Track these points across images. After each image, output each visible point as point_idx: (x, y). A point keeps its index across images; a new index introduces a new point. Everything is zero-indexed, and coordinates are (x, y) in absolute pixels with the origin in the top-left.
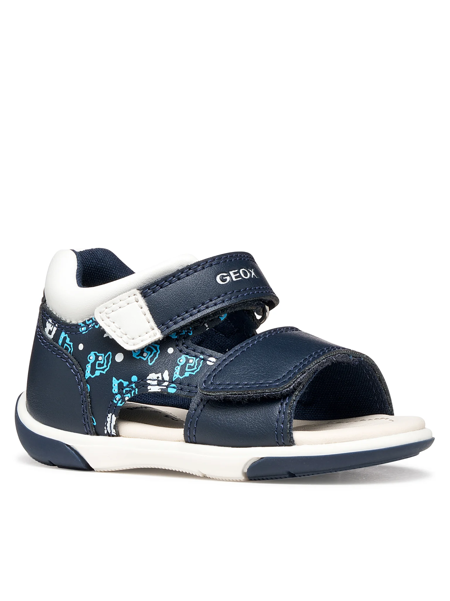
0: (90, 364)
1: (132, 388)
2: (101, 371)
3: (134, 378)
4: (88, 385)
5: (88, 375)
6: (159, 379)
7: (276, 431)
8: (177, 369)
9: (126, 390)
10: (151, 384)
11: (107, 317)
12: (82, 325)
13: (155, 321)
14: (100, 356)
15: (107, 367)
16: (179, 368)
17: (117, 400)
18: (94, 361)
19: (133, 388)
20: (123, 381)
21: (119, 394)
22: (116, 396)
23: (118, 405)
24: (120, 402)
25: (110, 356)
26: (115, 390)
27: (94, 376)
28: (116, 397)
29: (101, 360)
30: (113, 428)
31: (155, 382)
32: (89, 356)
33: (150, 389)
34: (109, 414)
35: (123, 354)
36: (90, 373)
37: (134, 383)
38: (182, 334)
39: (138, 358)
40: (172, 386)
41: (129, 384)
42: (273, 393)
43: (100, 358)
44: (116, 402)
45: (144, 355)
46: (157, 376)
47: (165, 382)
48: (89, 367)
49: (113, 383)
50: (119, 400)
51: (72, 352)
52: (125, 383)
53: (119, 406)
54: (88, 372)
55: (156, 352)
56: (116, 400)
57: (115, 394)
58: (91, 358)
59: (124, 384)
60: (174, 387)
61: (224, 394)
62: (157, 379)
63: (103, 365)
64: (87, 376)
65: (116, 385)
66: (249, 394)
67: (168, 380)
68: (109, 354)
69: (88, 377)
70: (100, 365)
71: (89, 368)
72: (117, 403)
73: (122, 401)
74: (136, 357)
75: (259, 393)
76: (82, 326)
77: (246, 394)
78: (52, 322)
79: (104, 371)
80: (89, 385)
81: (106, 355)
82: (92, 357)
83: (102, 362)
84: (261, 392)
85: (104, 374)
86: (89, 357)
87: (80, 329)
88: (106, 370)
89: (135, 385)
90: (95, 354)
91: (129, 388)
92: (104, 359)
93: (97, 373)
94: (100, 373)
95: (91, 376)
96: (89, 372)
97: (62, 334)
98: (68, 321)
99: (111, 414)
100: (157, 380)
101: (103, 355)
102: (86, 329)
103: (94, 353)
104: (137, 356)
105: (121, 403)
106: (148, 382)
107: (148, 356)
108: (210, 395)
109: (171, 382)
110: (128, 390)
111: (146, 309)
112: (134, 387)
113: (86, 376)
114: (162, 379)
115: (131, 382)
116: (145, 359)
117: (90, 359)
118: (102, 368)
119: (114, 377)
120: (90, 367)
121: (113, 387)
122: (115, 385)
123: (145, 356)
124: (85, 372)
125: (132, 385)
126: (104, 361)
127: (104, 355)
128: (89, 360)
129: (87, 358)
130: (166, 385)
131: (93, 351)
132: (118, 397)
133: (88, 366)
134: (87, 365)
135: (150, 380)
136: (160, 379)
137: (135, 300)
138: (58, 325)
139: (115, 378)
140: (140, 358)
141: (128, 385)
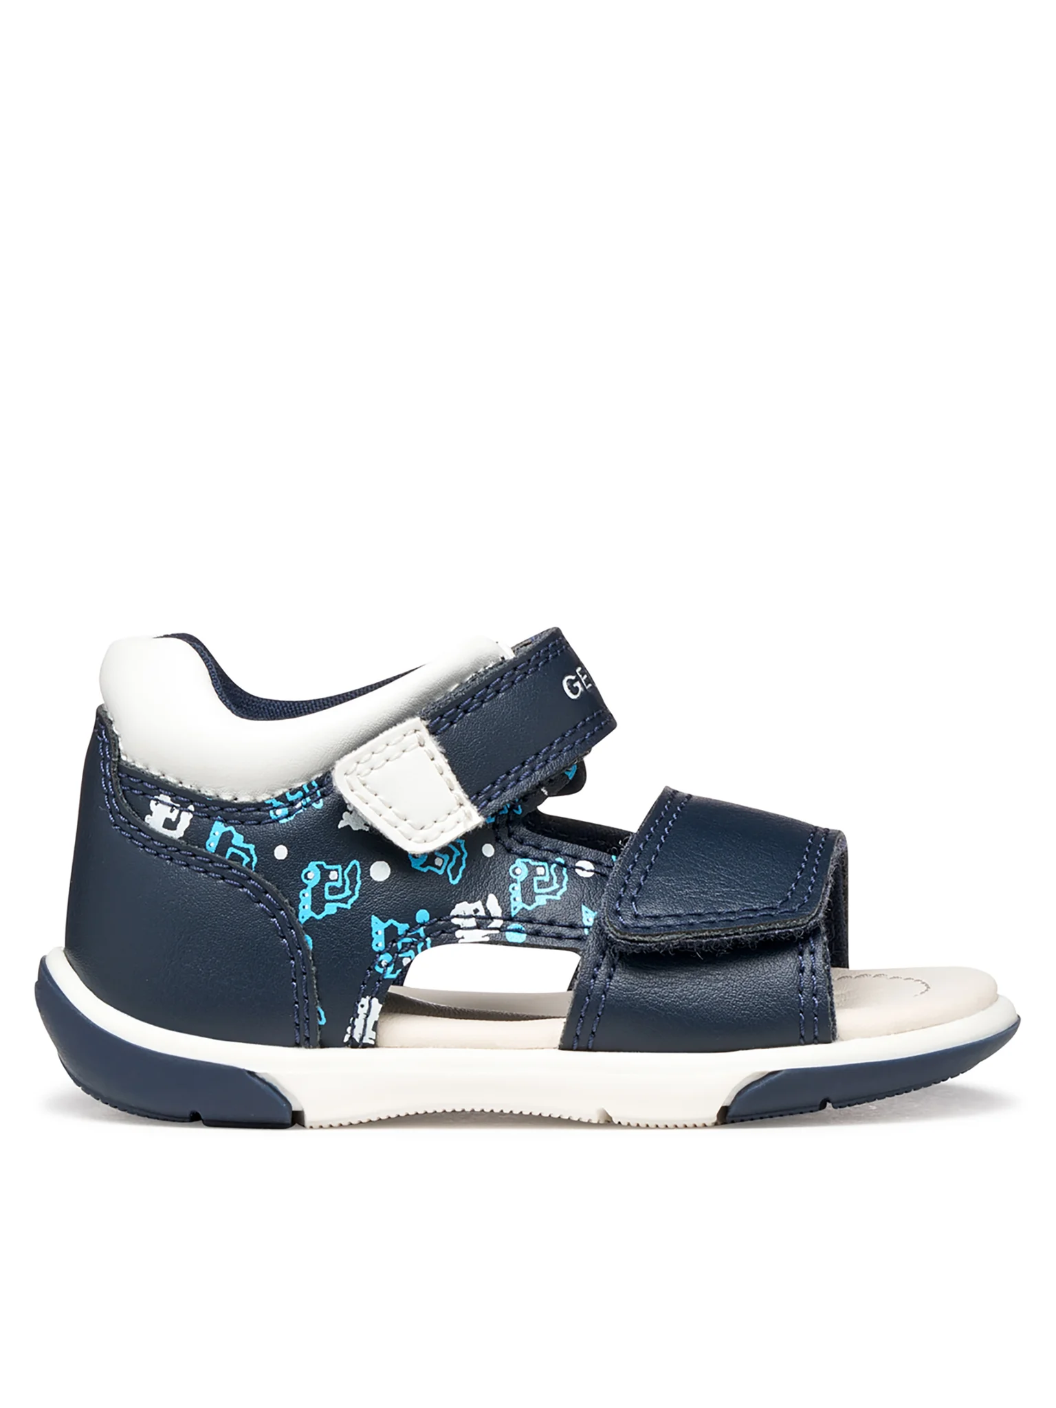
0: (309, 888)
1: (418, 937)
2: (339, 903)
3: (422, 916)
4: (307, 936)
5: (305, 912)
6: (478, 914)
7: (801, 1012)
8: (513, 889)
9: (403, 943)
10: (462, 927)
11: (361, 781)
12: (276, 804)
13: (462, 788)
14: (332, 870)
15: (353, 894)
16: (518, 887)
17: (383, 966)
18: (319, 883)
19: (421, 937)
20: (396, 923)
21: (388, 952)
22: (382, 957)
23: (385, 977)
24: (390, 969)
25: (356, 869)
26: (379, 943)
27: (323, 914)
28: (380, 959)
29: (336, 878)
30: (371, 1027)
31: (472, 922)
32: (305, 871)
33: (463, 938)
34: (363, 999)
35: (387, 864)
36: (310, 910)
37: (422, 925)
38: (503, 812)
39: (425, 870)
40: (515, 927)
41: (409, 929)
42: (791, 930)
43: (334, 876)
44: (380, 970)
45: (436, 864)
46: (474, 908)
47: (495, 920)
48: (306, 897)
49: (373, 929)
50: (388, 965)
51: (254, 864)
52: (402, 928)
53: (387, 979)
54: (306, 907)
55: (459, 854)
56: (381, 966)
57: (377, 953)
58: (309, 876)
59: (399, 929)
60: (518, 931)
61: (678, 938)
62: (473, 913)
63: (342, 890)
64: (303, 917)
65: (381, 933)
66: (738, 934)
67: (500, 915)
68: (355, 865)
69: (306, 918)
70: (334, 891)
71: (308, 897)
72: (384, 972)
73: (394, 967)
74: (419, 868)
75: (760, 931)
76: (274, 806)
77: (731, 935)
78: (172, 800)
79: (347, 903)
80: (309, 935)
81: (347, 866)
82: (312, 873)
83: (339, 884)
84: (766, 929)
85: (346, 909)
86: (306, 876)
87: (271, 812)
88: (351, 901)
89: (424, 930)
90: (320, 867)
91: (410, 937)
92: (343, 876)
93: (330, 909)
94: (338, 908)
95: (314, 915)
96: (308, 907)
97: (214, 825)
98: (226, 797)
99: (368, 998)
100: (474, 917)
101: (339, 867)
102: (287, 813)
103: (317, 866)
104: (423, 866)
105: (393, 972)
106: (455, 921)
107: (445, 864)
108: (646, 942)
109: (508, 918)
110: (407, 943)
111: (442, 761)
112: (422, 935)
113: (300, 916)
114: (486, 913)
115: (414, 925)
116: (441, 872)
117: (308, 879)
118: (339, 897)
119: (373, 916)
120: (311, 896)
121: (373, 936)
122: (377, 933)
123: (440, 865)
124: (298, 909)
125: (418, 931)
126: (344, 881)
127: (342, 867)
128: (305, 881)
129: (300, 876)
130: (499, 926)
131: (313, 861)
132: (386, 958)
133: (304, 895)
134: (301, 893)
135: (457, 916)
136: (482, 913)
137: (419, 743)
138: (195, 806)
139: (376, 918)
140: (429, 871)
141: (407, 931)
